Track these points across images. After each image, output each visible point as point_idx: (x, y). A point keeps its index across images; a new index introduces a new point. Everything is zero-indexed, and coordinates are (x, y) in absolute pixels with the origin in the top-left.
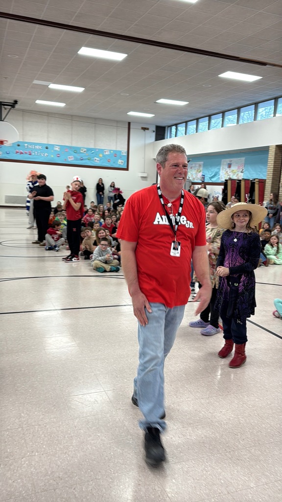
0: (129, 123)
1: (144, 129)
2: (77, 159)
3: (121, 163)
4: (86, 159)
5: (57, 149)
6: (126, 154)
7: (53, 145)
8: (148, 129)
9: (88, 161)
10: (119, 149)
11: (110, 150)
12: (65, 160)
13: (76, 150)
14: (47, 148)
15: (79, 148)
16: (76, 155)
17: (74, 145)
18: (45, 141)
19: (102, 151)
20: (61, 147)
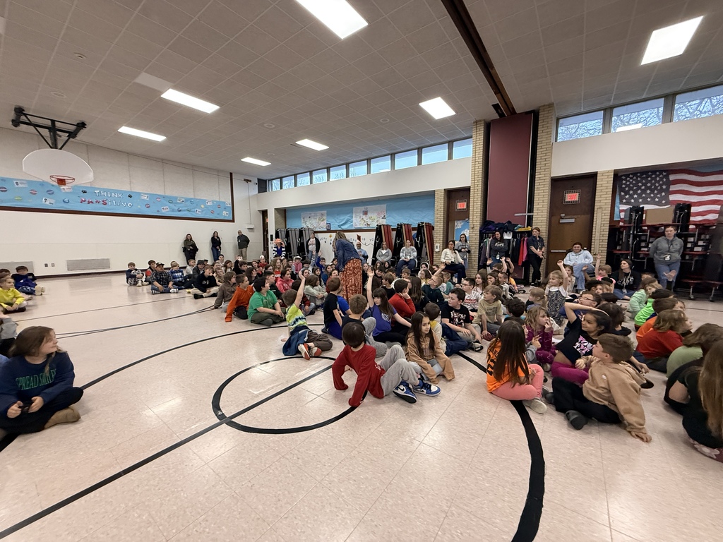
0: (231, 174)
1: (247, 181)
2: (173, 211)
3: (226, 214)
4: (184, 210)
5: (145, 197)
6: (231, 206)
7: (139, 194)
8: (250, 181)
9: (187, 212)
10: (222, 200)
11: (213, 202)
12: (158, 211)
13: (171, 200)
14: (130, 196)
15: (176, 198)
16: (171, 205)
17: (169, 193)
18: (126, 188)
19: (204, 202)
20: (150, 195)
